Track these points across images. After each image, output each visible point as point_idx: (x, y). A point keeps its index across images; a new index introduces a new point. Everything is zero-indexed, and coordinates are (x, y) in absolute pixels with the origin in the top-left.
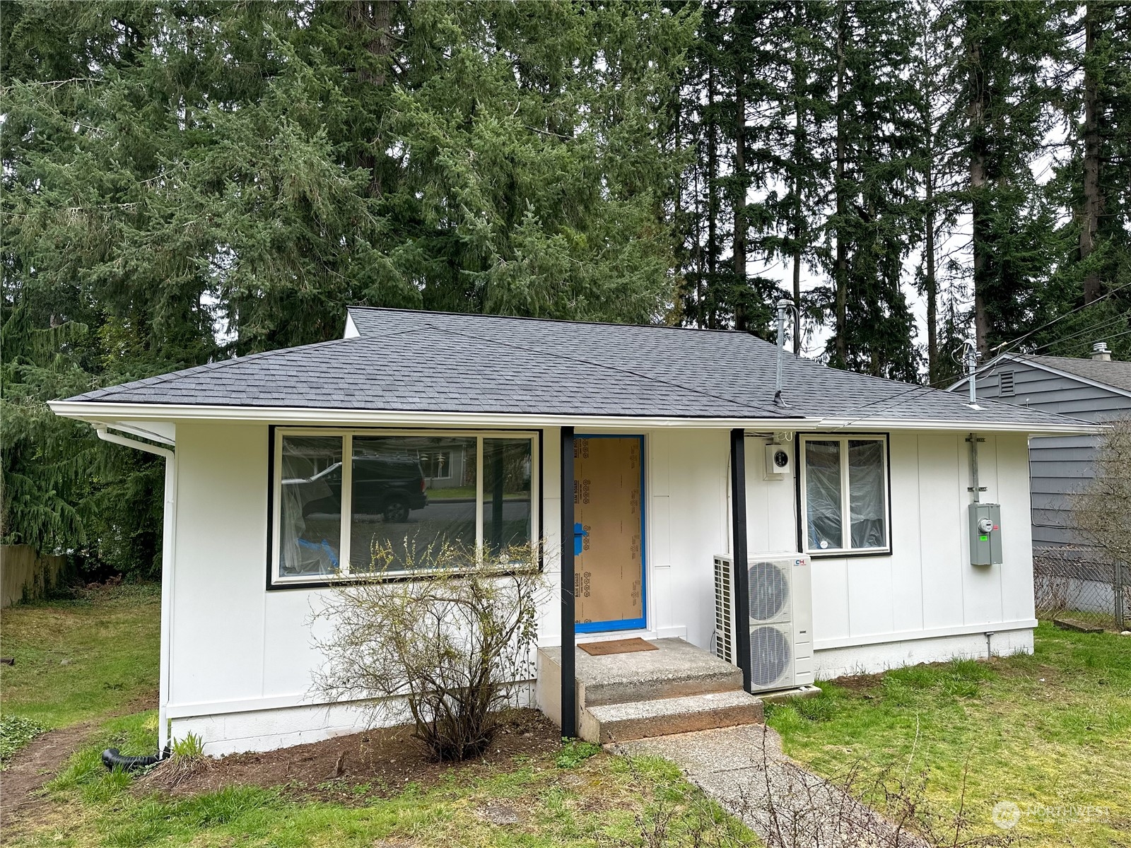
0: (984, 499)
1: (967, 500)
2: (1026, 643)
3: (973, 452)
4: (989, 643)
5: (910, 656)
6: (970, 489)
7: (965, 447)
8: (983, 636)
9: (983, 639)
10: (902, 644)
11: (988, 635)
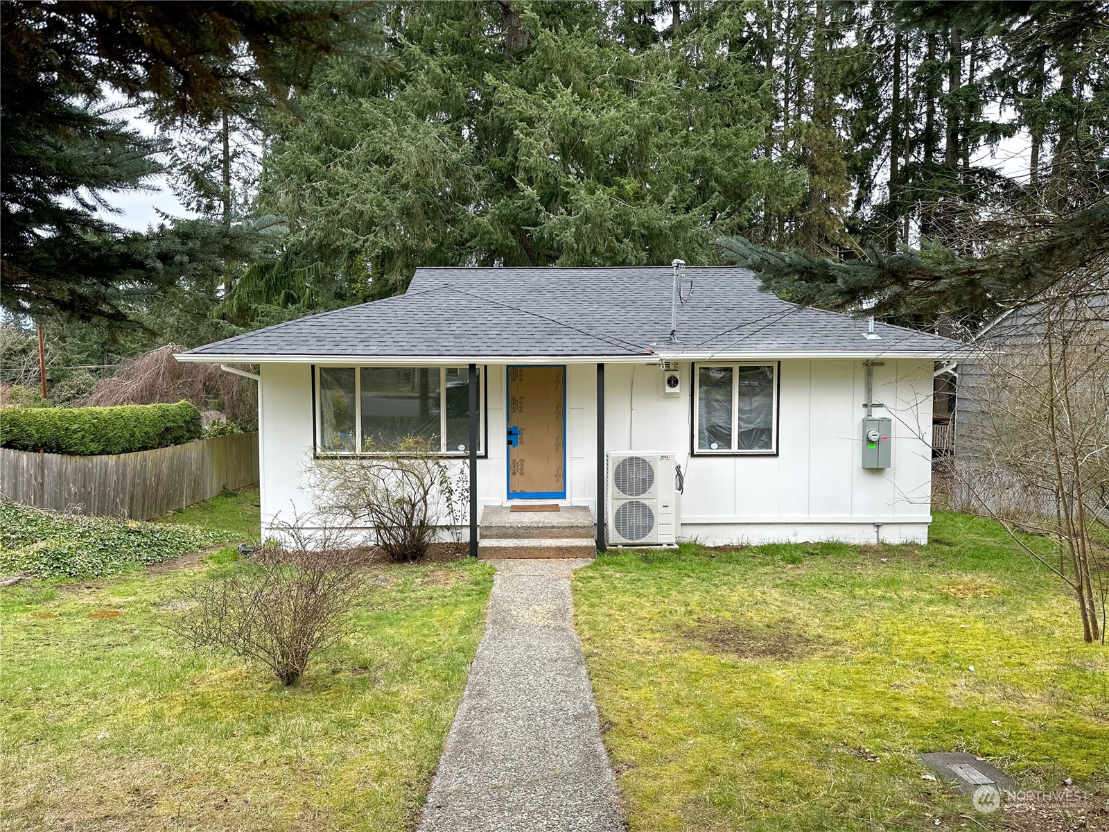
0: (878, 414)
1: (861, 414)
2: (921, 536)
3: (869, 374)
4: (877, 532)
5: (795, 535)
6: (865, 406)
7: (861, 372)
8: (872, 526)
9: (873, 529)
10: (789, 526)
11: (878, 526)
